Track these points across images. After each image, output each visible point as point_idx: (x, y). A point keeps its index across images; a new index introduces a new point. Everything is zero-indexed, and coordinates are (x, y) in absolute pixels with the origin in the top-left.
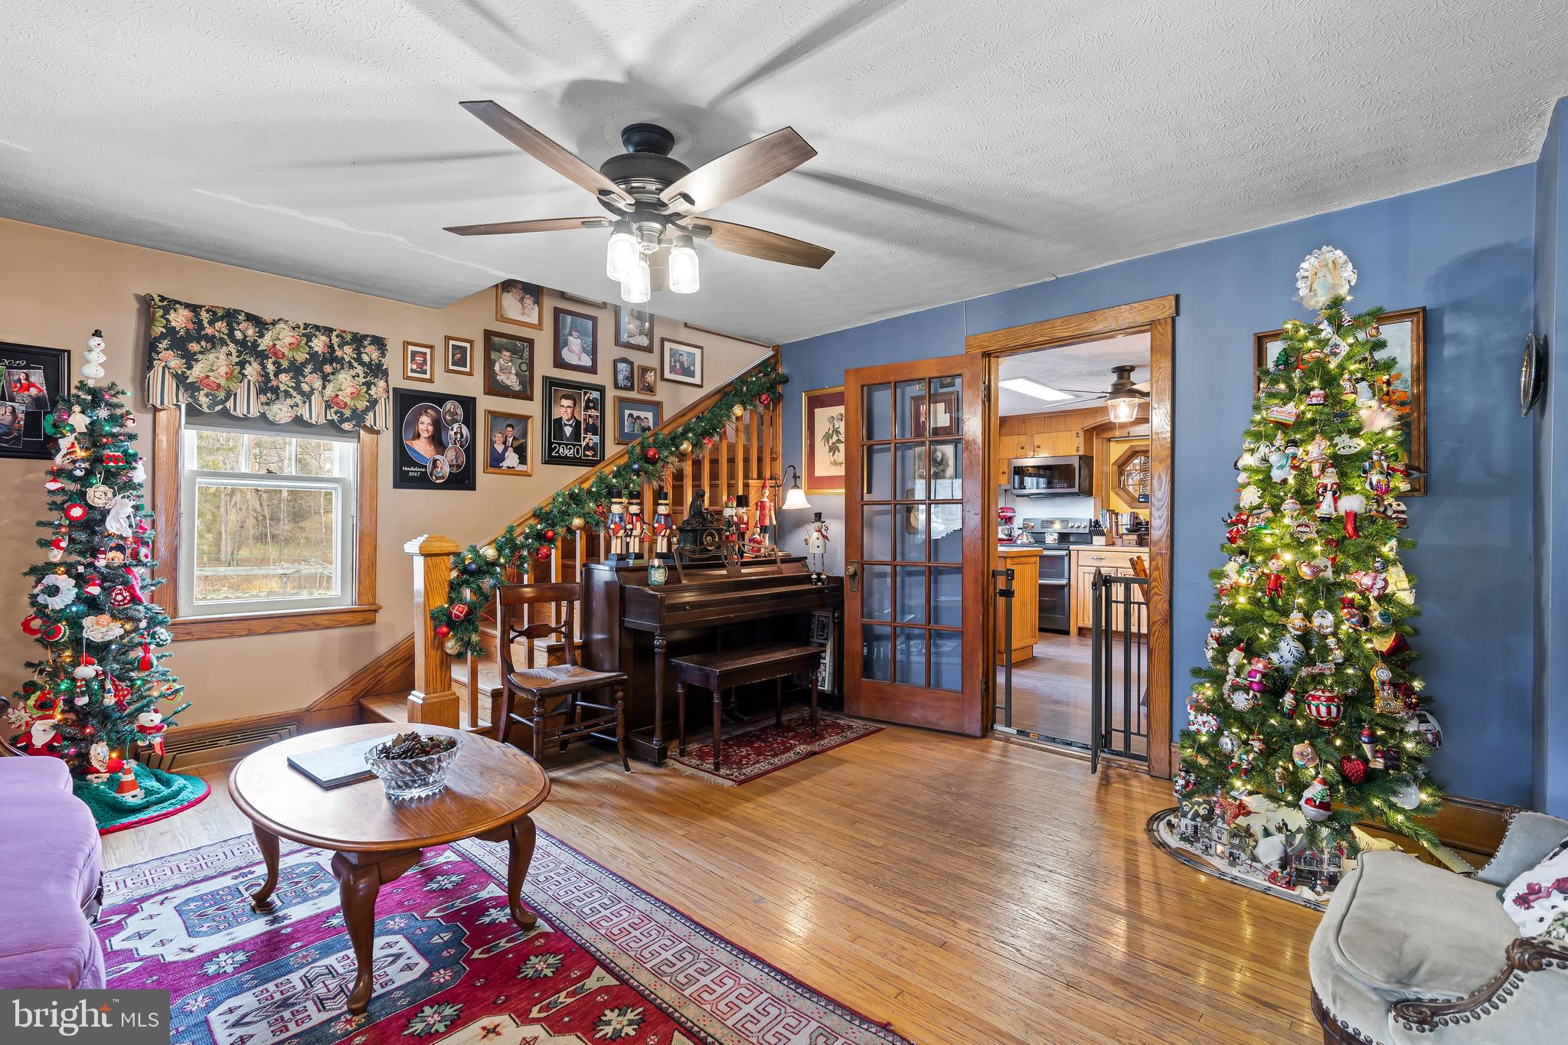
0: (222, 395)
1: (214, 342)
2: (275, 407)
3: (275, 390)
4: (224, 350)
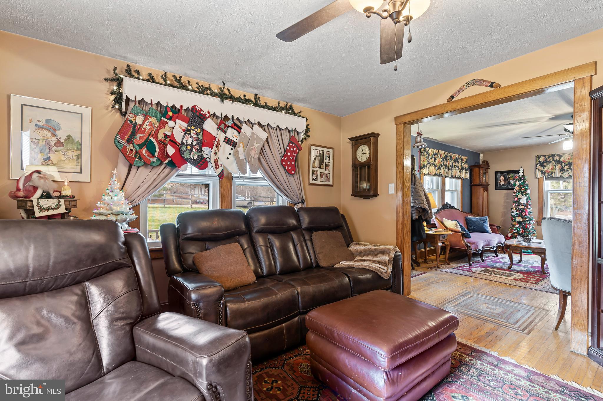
0: (550, 173)
1: (549, 162)
2: (564, 174)
3: (564, 170)
4: (551, 163)
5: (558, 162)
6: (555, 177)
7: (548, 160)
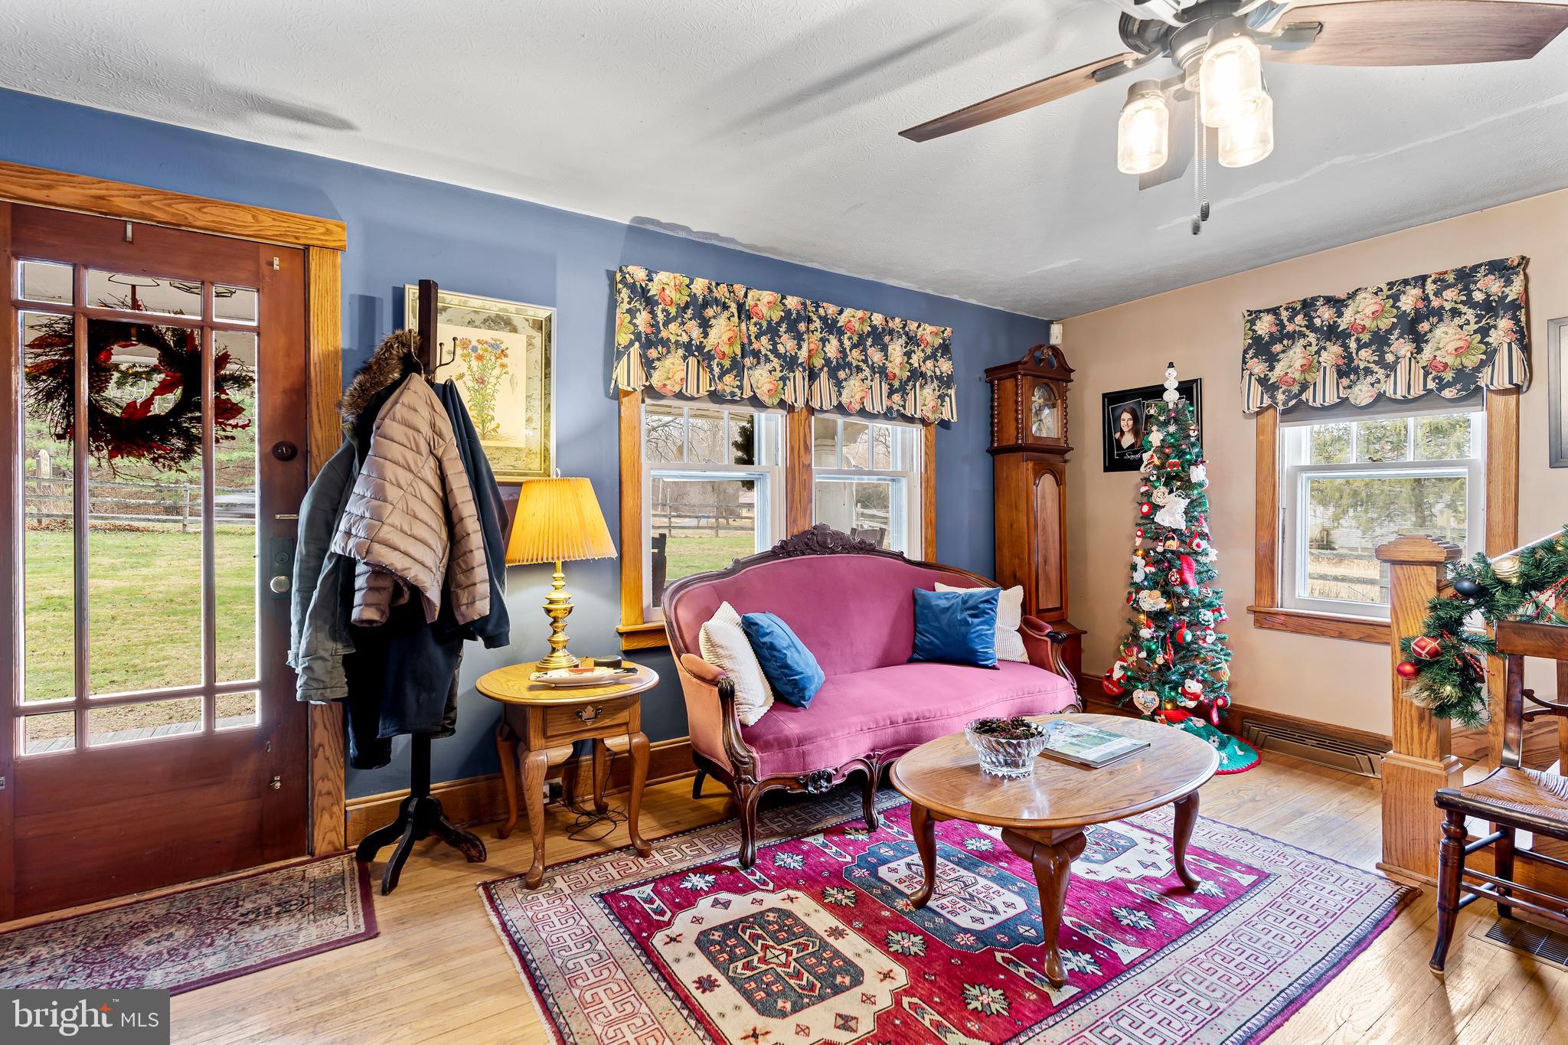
0: (1296, 389)
1: (1292, 336)
2: (1356, 389)
3: (1356, 370)
4: (1302, 342)
5: (1331, 333)
6: (1318, 404)
7: (1290, 328)
